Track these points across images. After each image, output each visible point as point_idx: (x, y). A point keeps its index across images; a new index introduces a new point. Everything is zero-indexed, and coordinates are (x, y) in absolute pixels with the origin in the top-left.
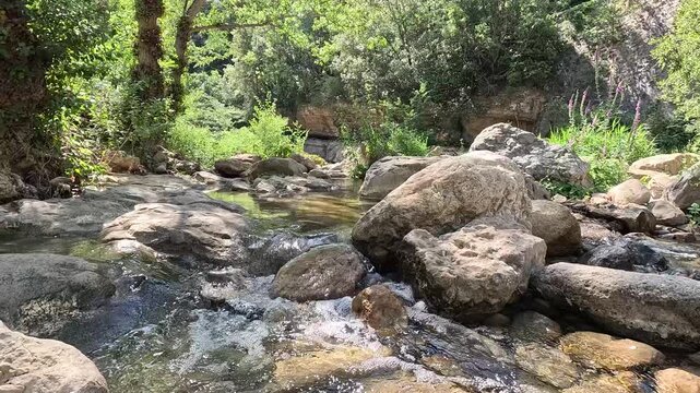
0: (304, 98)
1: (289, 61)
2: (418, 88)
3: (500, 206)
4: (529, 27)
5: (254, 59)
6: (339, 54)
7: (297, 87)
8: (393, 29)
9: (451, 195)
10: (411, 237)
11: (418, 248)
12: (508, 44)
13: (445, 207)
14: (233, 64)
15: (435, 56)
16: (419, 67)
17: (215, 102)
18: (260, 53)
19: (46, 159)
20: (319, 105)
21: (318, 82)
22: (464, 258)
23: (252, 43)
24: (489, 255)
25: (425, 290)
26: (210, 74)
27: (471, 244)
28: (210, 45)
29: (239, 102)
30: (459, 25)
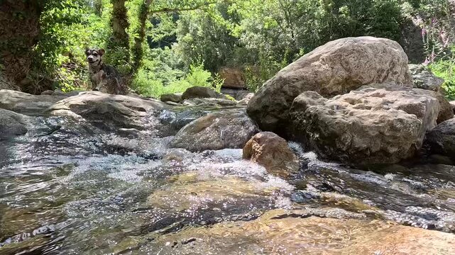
0: (222, 62)
1: (213, 39)
2: (299, 52)
3: (386, 77)
4: (378, 7)
5: (191, 38)
6: (245, 32)
7: (217, 55)
8: (282, 15)
9: (338, 66)
10: (302, 97)
11: (308, 105)
12: (363, 20)
13: (332, 76)
14: (177, 42)
15: (310, 31)
16: (299, 38)
17: (166, 67)
18: (194, 35)
19: (40, 78)
20: (231, 67)
21: (232, 52)
22: (356, 110)
23: (189, 28)
24: (385, 106)
25: (317, 140)
26: (163, 49)
27: (363, 100)
28: (161, 27)
29: (181, 66)
30: (328, 9)
